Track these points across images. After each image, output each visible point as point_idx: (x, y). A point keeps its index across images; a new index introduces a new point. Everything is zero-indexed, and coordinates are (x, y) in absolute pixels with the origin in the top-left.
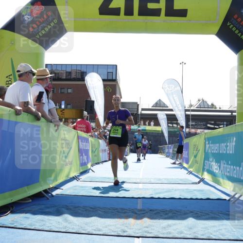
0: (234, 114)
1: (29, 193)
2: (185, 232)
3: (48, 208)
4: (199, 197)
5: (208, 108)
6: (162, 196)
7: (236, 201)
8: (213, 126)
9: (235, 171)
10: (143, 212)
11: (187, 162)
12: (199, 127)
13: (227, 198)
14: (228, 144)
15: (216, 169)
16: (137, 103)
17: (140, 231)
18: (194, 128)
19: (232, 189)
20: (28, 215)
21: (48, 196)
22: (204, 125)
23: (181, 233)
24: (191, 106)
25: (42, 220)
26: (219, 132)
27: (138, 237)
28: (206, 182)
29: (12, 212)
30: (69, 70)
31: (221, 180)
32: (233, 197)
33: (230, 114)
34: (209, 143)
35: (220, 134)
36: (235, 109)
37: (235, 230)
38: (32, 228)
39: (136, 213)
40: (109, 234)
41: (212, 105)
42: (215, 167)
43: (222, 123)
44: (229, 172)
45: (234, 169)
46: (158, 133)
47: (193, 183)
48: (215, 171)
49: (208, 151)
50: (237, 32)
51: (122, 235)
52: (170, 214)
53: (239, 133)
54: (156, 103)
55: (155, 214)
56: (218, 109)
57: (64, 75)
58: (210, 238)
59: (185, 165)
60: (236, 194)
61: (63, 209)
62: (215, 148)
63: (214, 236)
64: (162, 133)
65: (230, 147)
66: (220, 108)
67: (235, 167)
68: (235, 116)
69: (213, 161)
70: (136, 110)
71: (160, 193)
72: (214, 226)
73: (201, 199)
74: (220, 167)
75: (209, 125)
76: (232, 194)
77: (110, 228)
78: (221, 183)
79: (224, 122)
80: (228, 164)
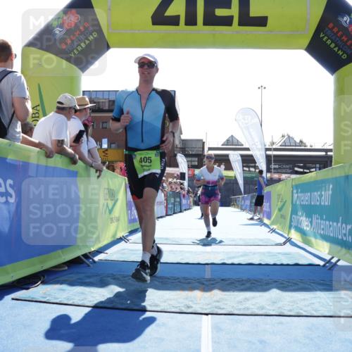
0: (329, 153)
1: (63, 257)
2: (268, 307)
3: (89, 277)
4: (285, 263)
5: (296, 146)
6: (236, 261)
7: (332, 266)
8: (302, 170)
9: (331, 229)
10: (212, 282)
11: (269, 218)
12: (284, 171)
13: (322, 263)
14: (323, 193)
15: (307, 226)
16: (202, 140)
17: (209, 306)
18: (278, 173)
19: (327, 251)
20: (64, 287)
21: (88, 263)
22: (290, 169)
23: (263, 308)
24: (273, 143)
25: (83, 293)
26: (311, 177)
27: (207, 314)
28: (293, 242)
29: (43, 283)
30: (112, 98)
31: (313, 240)
32: (329, 261)
33: (323, 153)
34: (297, 193)
35: (312, 180)
36: (331, 147)
37: (331, 304)
38: (70, 303)
39: (203, 284)
40: (169, 310)
41: (301, 142)
42: (305, 224)
43: (314, 166)
44: (323, 229)
45: (330, 226)
46: (230, 180)
47: (277, 245)
48: (305, 228)
49: (296, 202)
50: (333, 46)
51: (185, 311)
52: (248, 285)
53: (336, 178)
54: (228, 140)
55: (228, 284)
56: (309, 147)
57: (107, 105)
58: (299, 314)
59: (266, 221)
60: (333, 258)
61: (109, 279)
62: (305, 198)
63: (305, 311)
64: (236, 179)
65: (325, 197)
66: (311, 146)
67: (331, 223)
68: (331, 157)
69: (302, 215)
70: (201, 149)
71: (234, 257)
72: (304, 299)
73: (288, 265)
74: (311, 222)
75: (296, 169)
76: (328, 257)
77: (170, 302)
78: (312, 244)
79: (316, 164)
80: (322, 219)
